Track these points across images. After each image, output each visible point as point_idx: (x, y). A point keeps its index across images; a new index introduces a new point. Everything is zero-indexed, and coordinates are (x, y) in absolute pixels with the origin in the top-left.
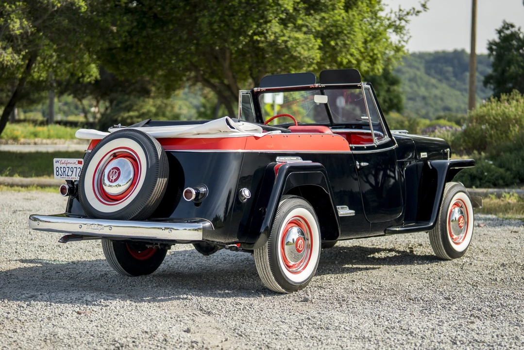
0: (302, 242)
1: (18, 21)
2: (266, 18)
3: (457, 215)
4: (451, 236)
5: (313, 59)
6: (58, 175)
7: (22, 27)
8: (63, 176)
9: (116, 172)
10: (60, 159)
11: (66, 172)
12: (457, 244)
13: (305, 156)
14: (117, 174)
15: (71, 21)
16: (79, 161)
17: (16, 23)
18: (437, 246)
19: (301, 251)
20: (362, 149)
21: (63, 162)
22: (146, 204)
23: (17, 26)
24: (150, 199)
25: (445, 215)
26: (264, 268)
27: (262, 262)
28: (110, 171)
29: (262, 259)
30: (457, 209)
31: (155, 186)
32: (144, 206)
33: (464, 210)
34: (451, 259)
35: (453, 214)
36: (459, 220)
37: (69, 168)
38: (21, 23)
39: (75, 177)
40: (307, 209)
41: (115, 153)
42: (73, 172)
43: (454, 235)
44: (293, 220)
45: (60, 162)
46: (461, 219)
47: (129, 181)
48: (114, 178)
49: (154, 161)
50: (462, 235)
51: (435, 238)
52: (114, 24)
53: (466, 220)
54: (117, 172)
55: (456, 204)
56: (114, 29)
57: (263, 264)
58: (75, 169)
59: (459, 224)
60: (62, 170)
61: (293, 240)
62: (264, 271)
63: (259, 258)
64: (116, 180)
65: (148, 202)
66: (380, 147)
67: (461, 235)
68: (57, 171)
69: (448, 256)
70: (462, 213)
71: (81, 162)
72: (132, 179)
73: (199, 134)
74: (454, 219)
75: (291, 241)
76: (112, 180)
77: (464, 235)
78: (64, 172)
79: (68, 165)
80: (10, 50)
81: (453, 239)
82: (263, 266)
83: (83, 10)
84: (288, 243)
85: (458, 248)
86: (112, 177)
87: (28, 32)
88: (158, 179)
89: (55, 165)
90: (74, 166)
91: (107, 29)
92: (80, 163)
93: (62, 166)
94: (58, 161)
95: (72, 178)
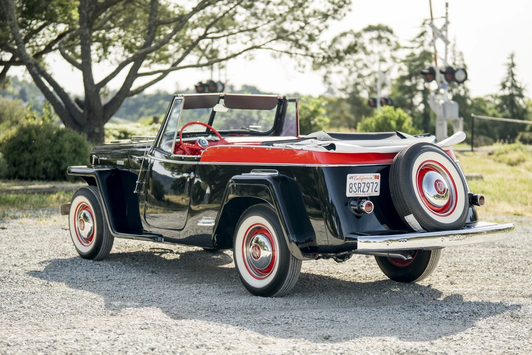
6: (351, 192)
8: (357, 193)
9: (441, 185)
10: (355, 175)
11: (362, 189)
16: (376, 176)
21: (358, 177)
37: (365, 183)
39: (371, 193)
42: (369, 187)
45: (354, 178)
48: (443, 190)
58: (371, 185)
60: (357, 186)
64: (444, 192)
68: (350, 188)
71: (378, 176)
78: (359, 188)
79: (364, 181)
86: (441, 190)
89: (349, 181)
90: (370, 181)
92: (376, 177)
93: (357, 182)
94: (352, 177)
95: (368, 194)
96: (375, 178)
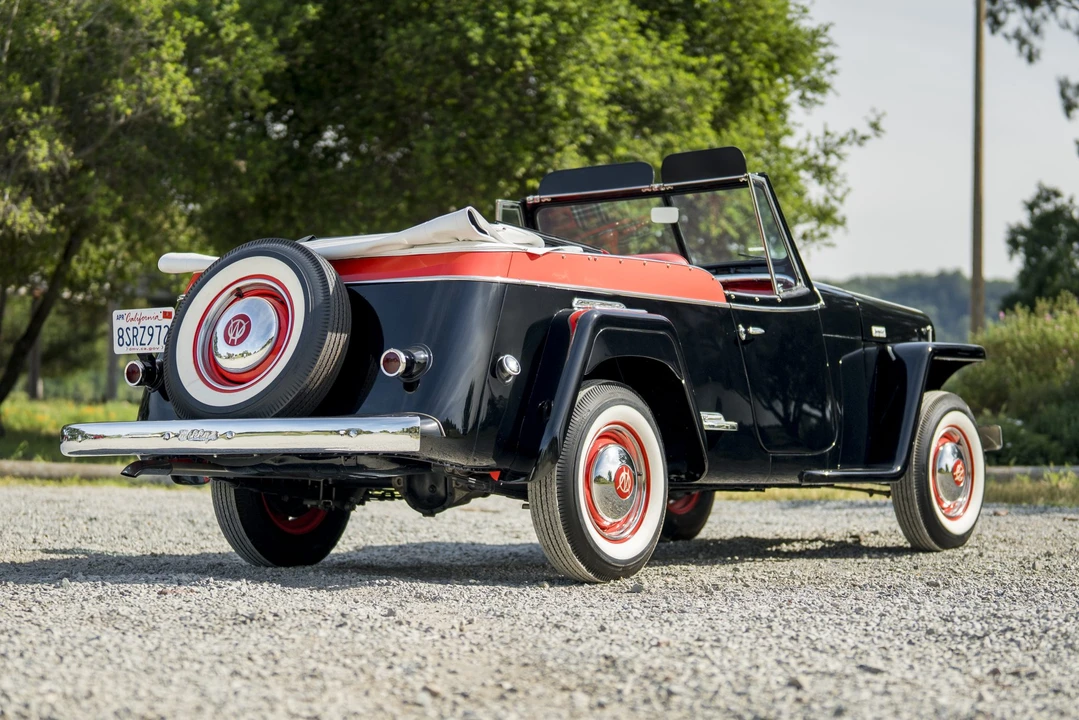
0: (629, 477)
1: (45, 144)
3: (949, 460)
4: (940, 502)
6: (121, 346)
7: (52, 156)
8: (131, 346)
9: (241, 325)
10: (127, 311)
11: (139, 337)
12: (951, 518)
13: (630, 302)
14: (244, 327)
15: (152, 148)
16: (165, 313)
17: (40, 147)
18: (911, 520)
19: (625, 497)
20: (751, 301)
21: (132, 316)
22: (303, 386)
23: (42, 153)
24: (312, 375)
25: (925, 454)
26: (549, 525)
27: (546, 513)
28: (230, 323)
29: (545, 507)
30: (949, 447)
31: (322, 348)
32: (299, 389)
33: (964, 449)
34: (938, 548)
35: (942, 456)
36: (954, 469)
37: (144, 327)
38: (51, 148)
39: (158, 346)
40: (637, 409)
41: (238, 289)
42: (152, 335)
43: (944, 499)
44: (606, 431)
45: (125, 317)
46: (959, 466)
47: (268, 342)
48: (238, 336)
49: (321, 298)
50: (962, 500)
51: (906, 502)
52: (241, 156)
53: (970, 470)
54: (245, 324)
55: (947, 437)
56: (242, 165)
57: (547, 517)
58: (157, 330)
59: (954, 477)
60: (130, 333)
61: (610, 474)
62: (550, 531)
63: (539, 504)
64: (241, 340)
65: (307, 382)
66: (786, 302)
67: (960, 499)
68: (120, 337)
69: (933, 543)
70: (960, 455)
71: (170, 313)
72: (274, 340)
73: (413, 246)
74: (944, 468)
75: (606, 477)
76: (233, 341)
77: (965, 499)
78: (134, 336)
79: (143, 323)
80: (27, 203)
81: (943, 509)
82: (548, 522)
83: (178, 122)
84: (598, 479)
85: (956, 527)
86: (234, 335)
87: (65, 168)
88: (329, 334)
89: (117, 324)
90: (154, 323)
91: (227, 165)
92: (166, 315)
93: (131, 325)
94: (122, 317)
95: (150, 349)
96: (164, 317)
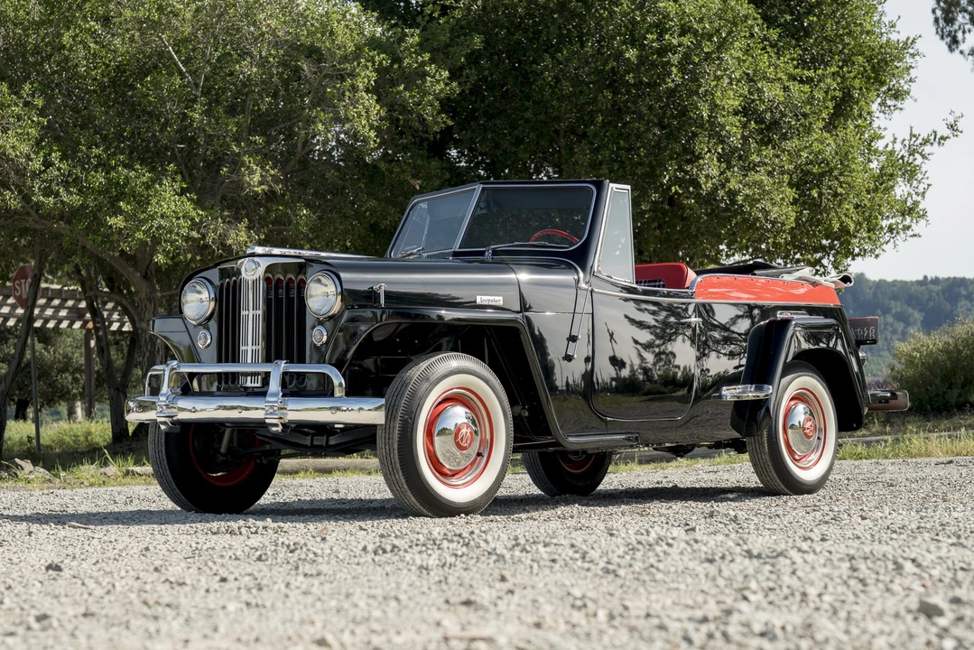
1: (258, 169)
2: (693, 153)
5: (783, 224)
7: (265, 180)
17: (254, 172)
23: (256, 178)
38: (264, 173)
80: (244, 224)
91: (402, 183)
